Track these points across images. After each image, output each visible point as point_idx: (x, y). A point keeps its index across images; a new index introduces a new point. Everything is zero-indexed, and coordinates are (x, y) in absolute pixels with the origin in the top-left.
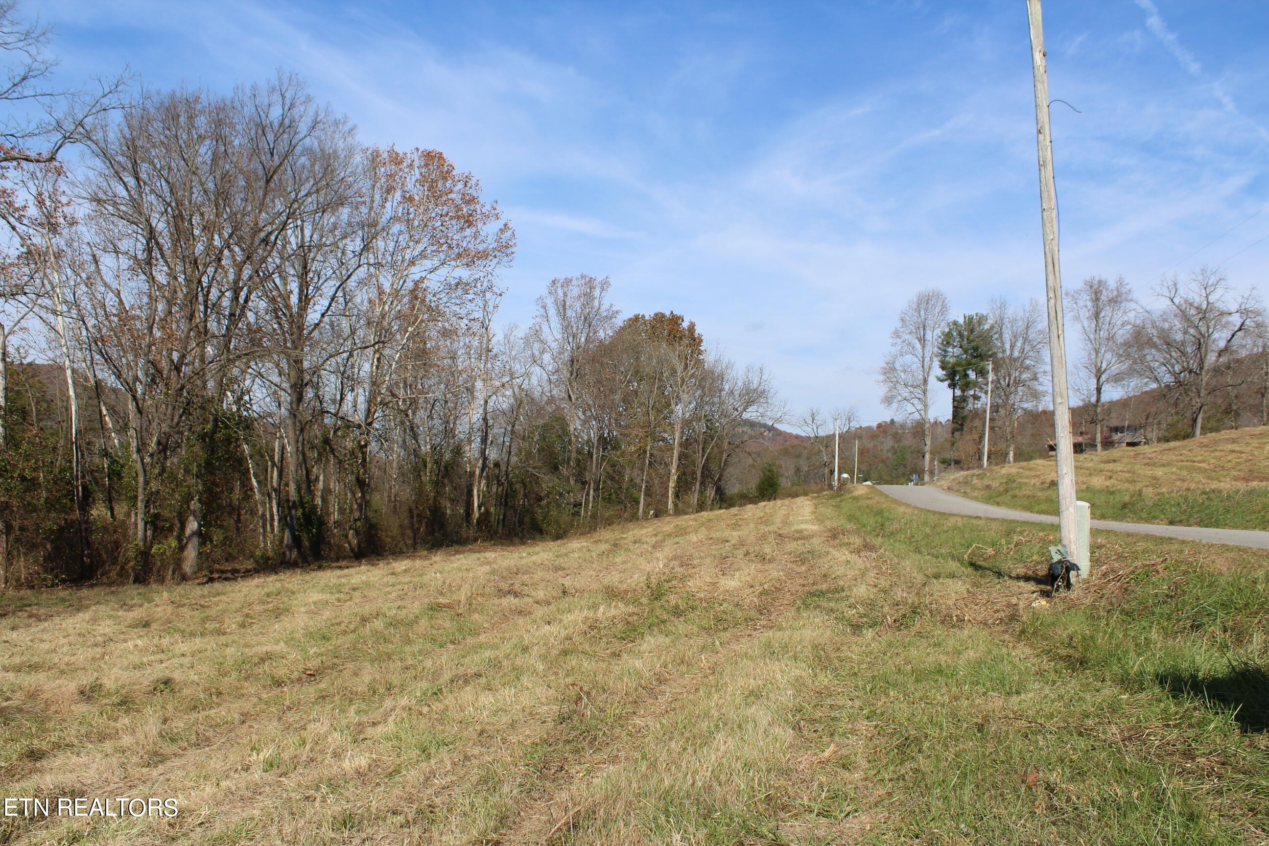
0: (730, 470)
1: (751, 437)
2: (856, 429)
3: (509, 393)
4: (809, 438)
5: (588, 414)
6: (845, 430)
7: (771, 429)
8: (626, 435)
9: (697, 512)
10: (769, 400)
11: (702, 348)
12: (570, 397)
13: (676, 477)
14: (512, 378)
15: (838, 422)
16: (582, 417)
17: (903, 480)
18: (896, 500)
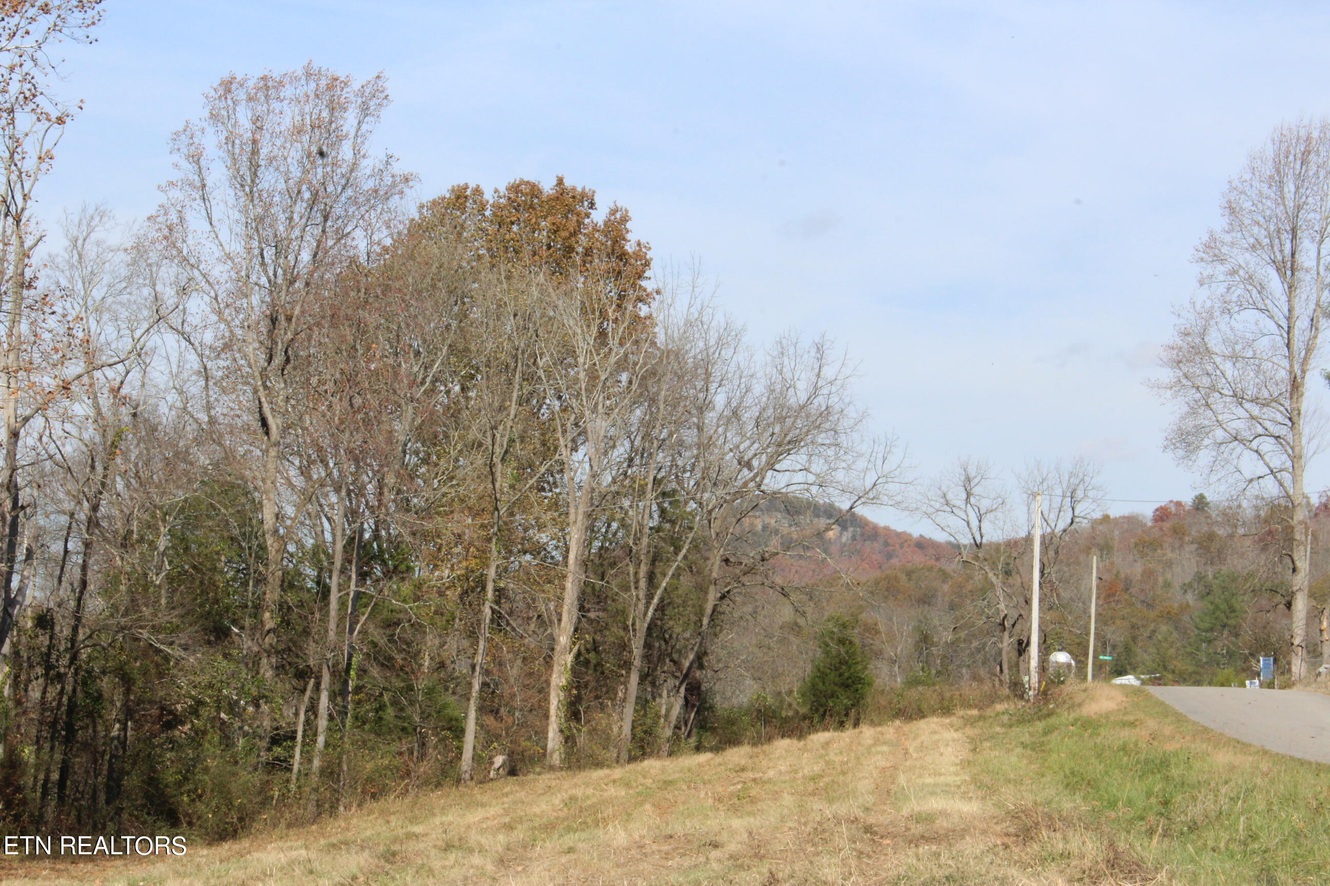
0: (728, 636)
1: (787, 545)
2: (1095, 523)
3: (81, 409)
4: (957, 547)
5: (318, 472)
6: (1061, 525)
7: (847, 520)
8: (426, 536)
9: (632, 759)
10: (842, 439)
11: (648, 285)
12: (264, 423)
13: (569, 658)
14: (93, 366)
15: (1042, 504)
16: (299, 481)
17: (1229, 671)
18: (1206, 730)
